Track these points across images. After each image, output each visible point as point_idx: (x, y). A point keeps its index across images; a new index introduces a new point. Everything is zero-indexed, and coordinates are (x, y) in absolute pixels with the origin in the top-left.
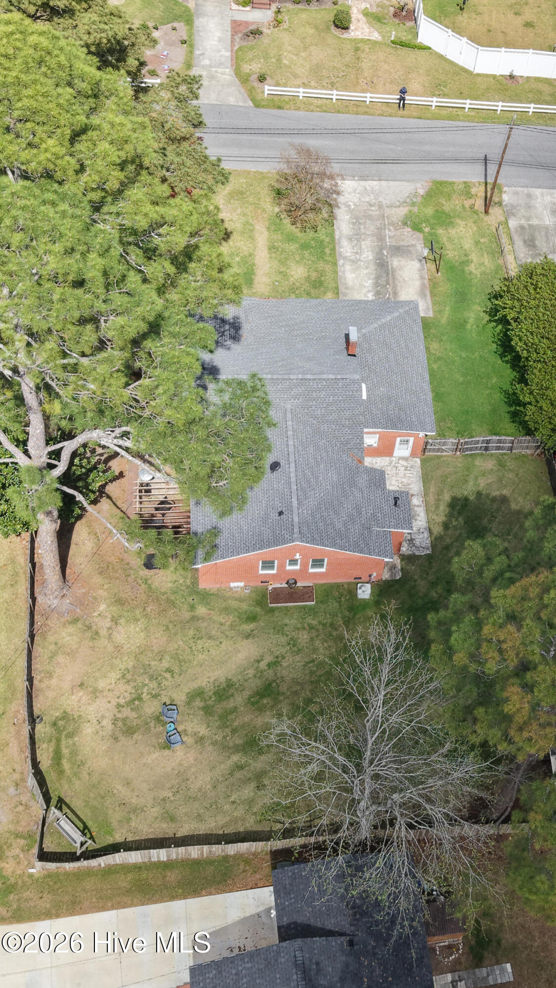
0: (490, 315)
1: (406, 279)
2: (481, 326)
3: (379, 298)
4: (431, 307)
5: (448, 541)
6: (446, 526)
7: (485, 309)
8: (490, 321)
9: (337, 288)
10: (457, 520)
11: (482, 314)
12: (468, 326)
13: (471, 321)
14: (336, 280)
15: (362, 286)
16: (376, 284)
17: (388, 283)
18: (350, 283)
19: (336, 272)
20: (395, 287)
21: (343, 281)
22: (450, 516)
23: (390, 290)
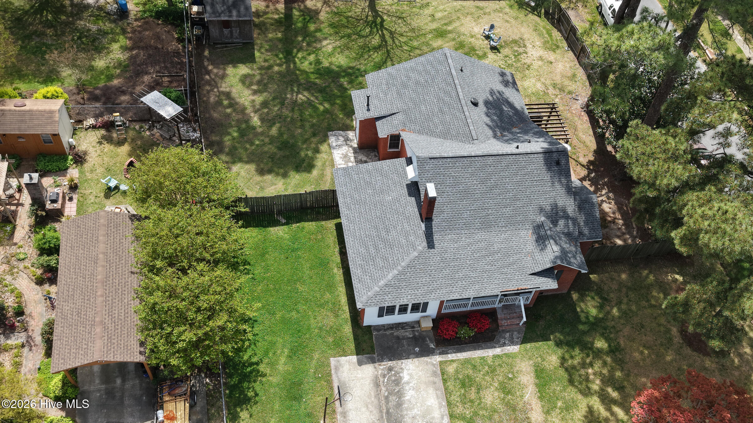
0: (258, 371)
1: (364, 409)
2: (271, 355)
3: (395, 375)
4: (333, 372)
5: (314, 140)
6: (317, 151)
7: (264, 379)
8: (257, 364)
9: (445, 381)
10: (307, 155)
11: (268, 371)
12: (286, 352)
13: (283, 360)
14: (448, 393)
15: (417, 389)
16: (400, 394)
17: (387, 398)
18: (431, 391)
19: (449, 404)
20: (377, 396)
21: (439, 393)
22: (313, 159)
23: (384, 389)
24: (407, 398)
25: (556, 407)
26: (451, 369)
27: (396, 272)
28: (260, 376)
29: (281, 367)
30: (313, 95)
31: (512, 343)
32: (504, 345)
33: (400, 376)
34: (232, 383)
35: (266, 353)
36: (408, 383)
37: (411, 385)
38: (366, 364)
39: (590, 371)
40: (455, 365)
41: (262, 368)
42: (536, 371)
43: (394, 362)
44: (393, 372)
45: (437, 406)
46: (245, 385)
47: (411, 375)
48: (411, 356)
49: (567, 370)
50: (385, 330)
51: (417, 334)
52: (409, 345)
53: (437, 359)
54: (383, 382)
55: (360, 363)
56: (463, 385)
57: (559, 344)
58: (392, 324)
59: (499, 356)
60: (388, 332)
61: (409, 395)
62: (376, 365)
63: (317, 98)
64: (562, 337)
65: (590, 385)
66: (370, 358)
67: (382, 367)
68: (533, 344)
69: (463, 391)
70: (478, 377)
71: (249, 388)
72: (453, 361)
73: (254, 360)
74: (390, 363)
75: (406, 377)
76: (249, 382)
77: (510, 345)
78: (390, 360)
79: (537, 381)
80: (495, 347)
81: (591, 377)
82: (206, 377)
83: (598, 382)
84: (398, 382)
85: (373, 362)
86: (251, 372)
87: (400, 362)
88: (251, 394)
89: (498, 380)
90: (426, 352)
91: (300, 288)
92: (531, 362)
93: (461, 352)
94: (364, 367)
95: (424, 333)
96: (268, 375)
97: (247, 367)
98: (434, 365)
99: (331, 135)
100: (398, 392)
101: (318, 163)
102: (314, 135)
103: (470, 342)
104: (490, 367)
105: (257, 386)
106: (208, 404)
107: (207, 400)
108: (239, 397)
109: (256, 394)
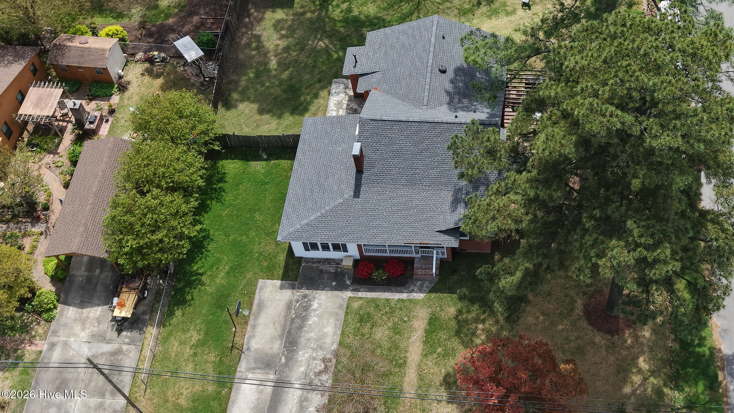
0: (200, 280)
1: (271, 326)
3: (307, 302)
4: (257, 291)
5: (318, 86)
6: (316, 96)
7: (203, 288)
8: (201, 274)
9: (347, 314)
10: (306, 99)
11: (208, 282)
13: (222, 274)
14: (346, 324)
15: (320, 317)
16: (304, 319)
17: (293, 319)
18: (332, 320)
19: (343, 333)
20: (286, 317)
21: (338, 323)
22: (310, 103)
23: (293, 312)
24: (309, 323)
25: (435, 352)
26: (356, 305)
27: (319, 214)
28: (201, 285)
29: (218, 280)
30: (332, 43)
31: (421, 291)
32: (412, 291)
33: (310, 304)
34: (179, 286)
35: (212, 267)
36: (315, 310)
37: (317, 312)
38: (286, 289)
39: (480, 326)
40: (361, 302)
41: (204, 278)
42: (431, 319)
43: (310, 291)
44: (306, 300)
45: (332, 334)
46: (187, 289)
47: (320, 304)
48: (327, 288)
49: (459, 322)
50: (313, 263)
51: (339, 270)
52: (328, 279)
53: (349, 294)
54: (295, 306)
55: (282, 287)
56: (361, 320)
57: (461, 298)
58: (321, 259)
59: (403, 300)
60: (314, 265)
61: (313, 320)
62: (295, 291)
63: (335, 46)
64: (467, 293)
65: (474, 339)
66: (291, 284)
67: (298, 294)
68: (438, 295)
69: (359, 325)
70: (377, 316)
71: (189, 293)
72: (360, 298)
73: (200, 271)
74: (307, 292)
75: (315, 305)
76: (191, 288)
77: (417, 293)
78: (308, 289)
79: (428, 327)
80: (403, 292)
81: (479, 332)
82: (161, 278)
83: (483, 337)
84: (306, 308)
85: (293, 288)
86: (194, 281)
87: (315, 292)
88: (189, 297)
89: (393, 321)
90: (341, 287)
91: (257, 216)
92: (430, 310)
93: (371, 292)
94: (284, 291)
95: (346, 271)
96: (206, 285)
97: (193, 276)
98: (343, 299)
99: (335, 82)
100: (304, 316)
101: (313, 108)
102: (320, 81)
103: (383, 285)
104: (391, 308)
105: (196, 293)
106: (155, 299)
107: (155, 297)
108: (179, 299)
109: (193, 299)
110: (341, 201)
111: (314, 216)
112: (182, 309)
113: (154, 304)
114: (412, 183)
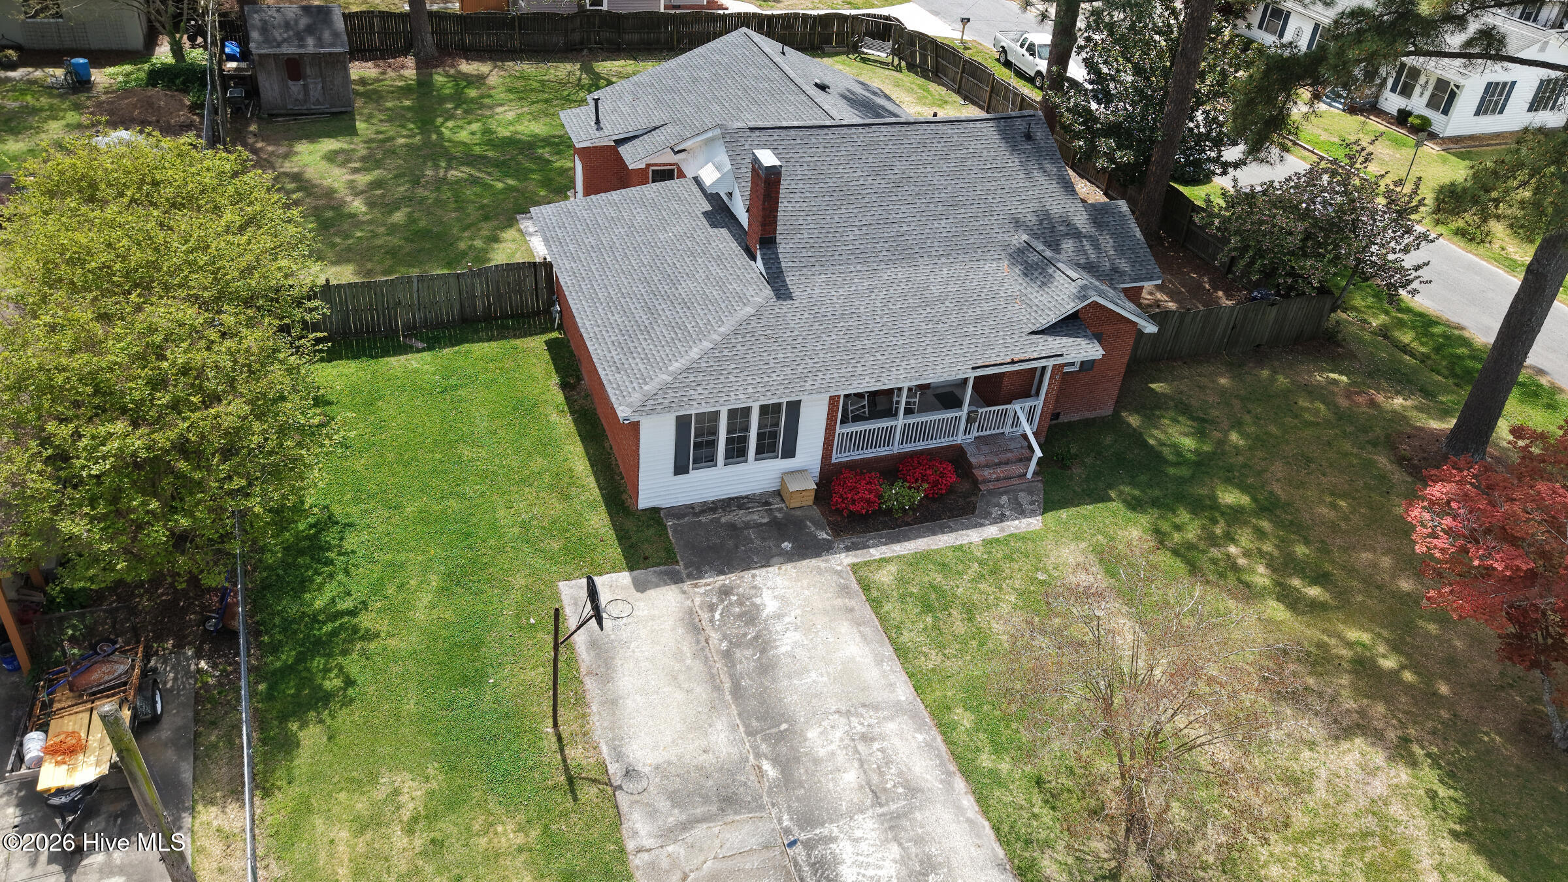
0: (355, 629)
1: (667, 688)
2: (390, 590)
3: (740, 603)
7: (372, 646)
8: (353, 613)
9: (876, 604)
11: (383, 626)
12: (435, 581)
13: (426, 597)
14: (890, 627)
15: (804, 628)
16: (762, 644)
17: (727, 655)
18: (845, 627)
19: (900, 651)
20: (702, 650)
21: (867, 630)
23: (715, 636)
24: (783, 649)
26: (885, 577)
27: (707, 345)
28: (362, 638)
29: (420, 615)
31: (1021, 512)
32: (1002, 518)
33: (753, 604)
34: (278, 664)
35: (378, 588)
36: (779, 616)
37: (787, 619)
38: (657, 586)
39: (1233, 549)
40: (892, 568)
41: (365, 621)
42: (1102, 561)
43: (733, 576)
44: (734, 598)
45: (869, 660)
46: (318, 663)
47: (782, 599)
48: (775, 560)
49: (1175, 552)
50: (696, 515)
51: (779, 515)
52: (764, 539)
53: (843, 560)
54: (712, 620)
55: (641, 586)
56: (928, 608)
57: (1135, 505)
58: (713, 502)
59: (998, 540)
60: (704, 519)
61: (787, 642)
62: (687, 586)
64: (1137, 493)
66: (666, 573)
67: (702, 590)
68: (1073, 511)
69: (929, 620)
70: (961, 586)
71: (326, 670)
72: (887, 561)
73: (342, 606)
74: (722, 580)
75: (769, 604)
76: (330, 655)
77: (1017, 518)
78: (722, 573)
80: (982, 525)
82: (199, 655)
84: (751, 616)
85: (676, 579)
86: (334, 633)
87: (747, 575)
88: (332, 683)
89: (1013, 589)
90: (812, 548)
92: (1083, 545)
93: (899, 541)
94: (652, 593)
95: (798, 513)
96: (382, 635)
97: (323, 623)
98: (838, 573)
100: (756, 638)
104: (981, 563)
105: (353, 664)
106: (197, 721)
107: (197, 713)
108: (297, 695)
109: (349, 682)
110: (750, 310)
111: (695, 350)
112: (322, 721)
113: (197, 735)
114: (903, 253)
